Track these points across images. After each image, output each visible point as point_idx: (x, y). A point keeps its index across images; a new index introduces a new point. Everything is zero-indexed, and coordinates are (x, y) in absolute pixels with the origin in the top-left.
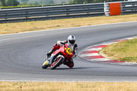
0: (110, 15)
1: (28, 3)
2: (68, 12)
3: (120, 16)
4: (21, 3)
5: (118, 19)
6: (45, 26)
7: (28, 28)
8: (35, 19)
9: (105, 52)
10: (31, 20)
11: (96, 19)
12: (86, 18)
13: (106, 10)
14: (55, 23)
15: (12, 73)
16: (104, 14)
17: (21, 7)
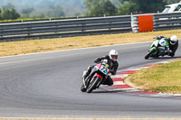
0: (139, 31)
2: (84, 27)
3: (153, 32)
4: (22, 15)
6: (53, 46)
7: (30, 48)
8: (40, 37)
9: (132, 81)
10: (35, 37)
12: (108, 36)
13: (133, 24)
14: (67, 42)
16: (131, 30)
17: (22, 21)
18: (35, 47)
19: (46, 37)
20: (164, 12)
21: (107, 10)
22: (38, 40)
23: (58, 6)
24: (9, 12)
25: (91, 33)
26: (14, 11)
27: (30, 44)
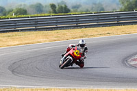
1: (79, 10)
7: (78, 35)
14: (106, 30)
15: (60, 81)
18: (82, 34)
19: (90, 26)
23: (99, 3)
24: (62, 7)
25: (124, 24)
26: (66, 6)
27: (78, 31)
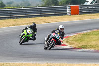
0: (71, 15)
3: (78, 15)
4: (7, 5)
5: (77, 18)
6: (24, 23)
8: (17, 18)
9: (67, 42)
10: (14, 18)
11: (61, 18)
12: (54, 17)
13: (68, 11)
14: (32, 20)
16: (67, 14)
17: (7, 8)
20: (85, 4)
21: (53, 3)
22: (16, 19)
25: (45, 16)
27: (12, 21)
